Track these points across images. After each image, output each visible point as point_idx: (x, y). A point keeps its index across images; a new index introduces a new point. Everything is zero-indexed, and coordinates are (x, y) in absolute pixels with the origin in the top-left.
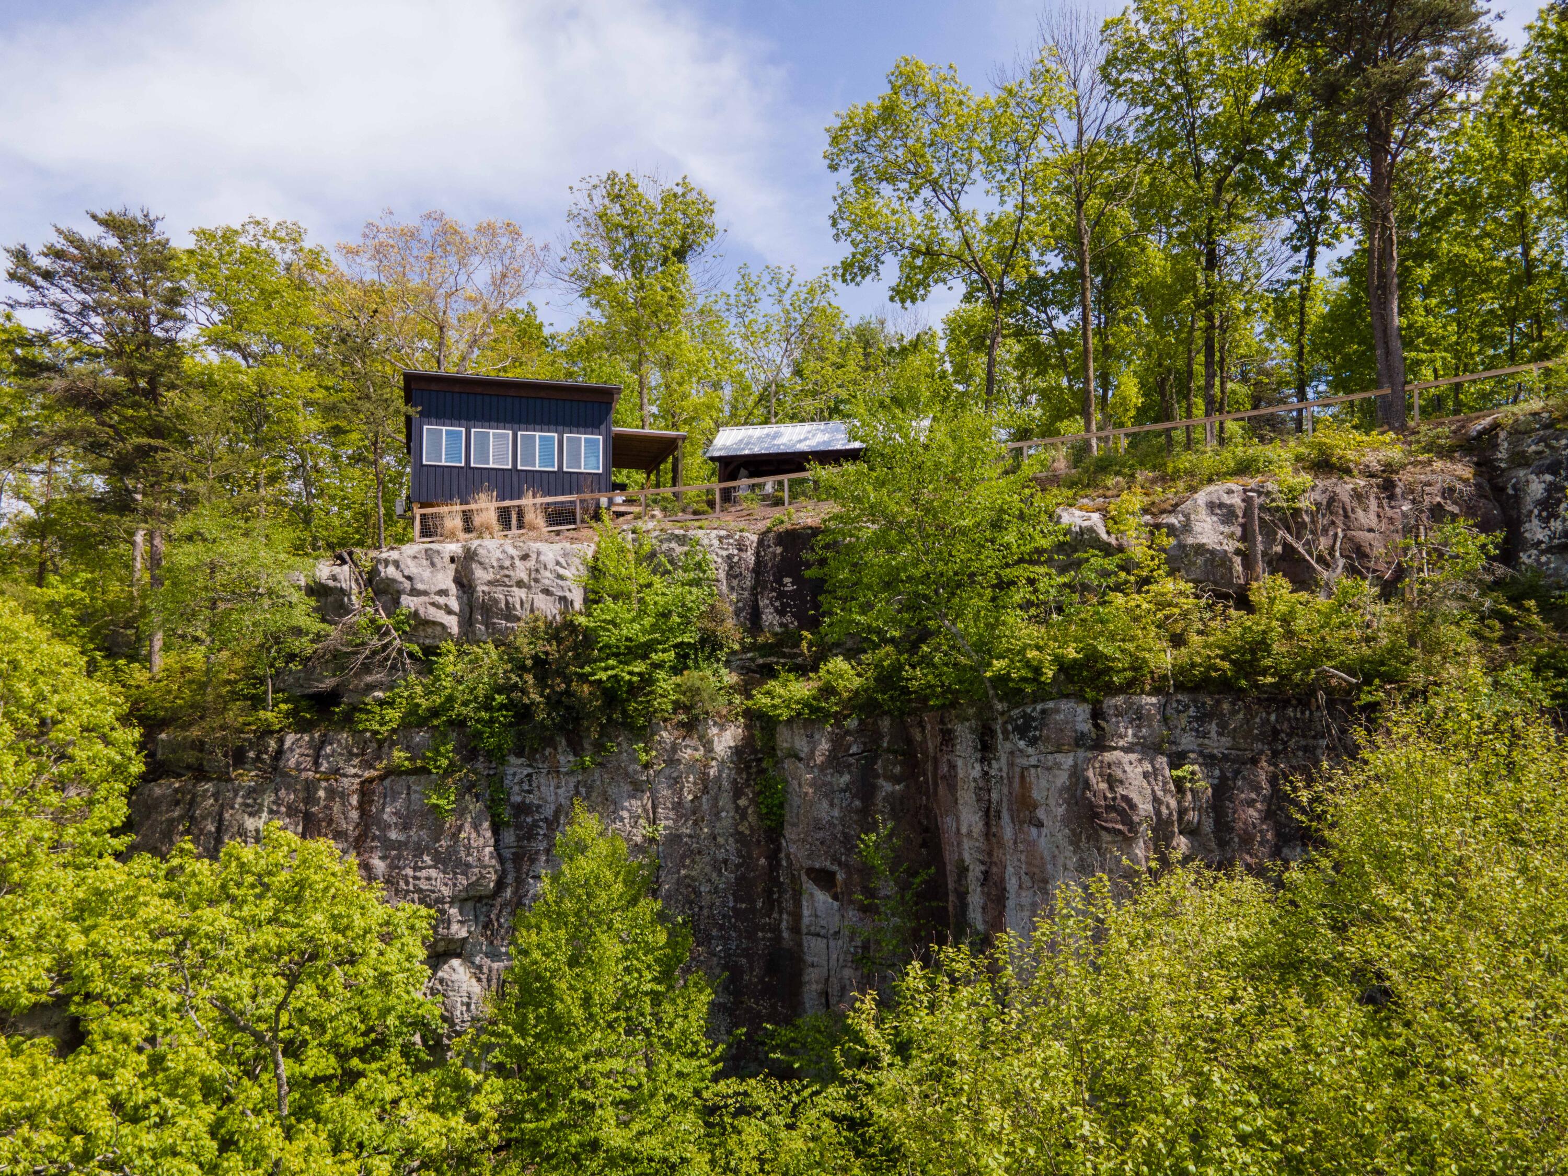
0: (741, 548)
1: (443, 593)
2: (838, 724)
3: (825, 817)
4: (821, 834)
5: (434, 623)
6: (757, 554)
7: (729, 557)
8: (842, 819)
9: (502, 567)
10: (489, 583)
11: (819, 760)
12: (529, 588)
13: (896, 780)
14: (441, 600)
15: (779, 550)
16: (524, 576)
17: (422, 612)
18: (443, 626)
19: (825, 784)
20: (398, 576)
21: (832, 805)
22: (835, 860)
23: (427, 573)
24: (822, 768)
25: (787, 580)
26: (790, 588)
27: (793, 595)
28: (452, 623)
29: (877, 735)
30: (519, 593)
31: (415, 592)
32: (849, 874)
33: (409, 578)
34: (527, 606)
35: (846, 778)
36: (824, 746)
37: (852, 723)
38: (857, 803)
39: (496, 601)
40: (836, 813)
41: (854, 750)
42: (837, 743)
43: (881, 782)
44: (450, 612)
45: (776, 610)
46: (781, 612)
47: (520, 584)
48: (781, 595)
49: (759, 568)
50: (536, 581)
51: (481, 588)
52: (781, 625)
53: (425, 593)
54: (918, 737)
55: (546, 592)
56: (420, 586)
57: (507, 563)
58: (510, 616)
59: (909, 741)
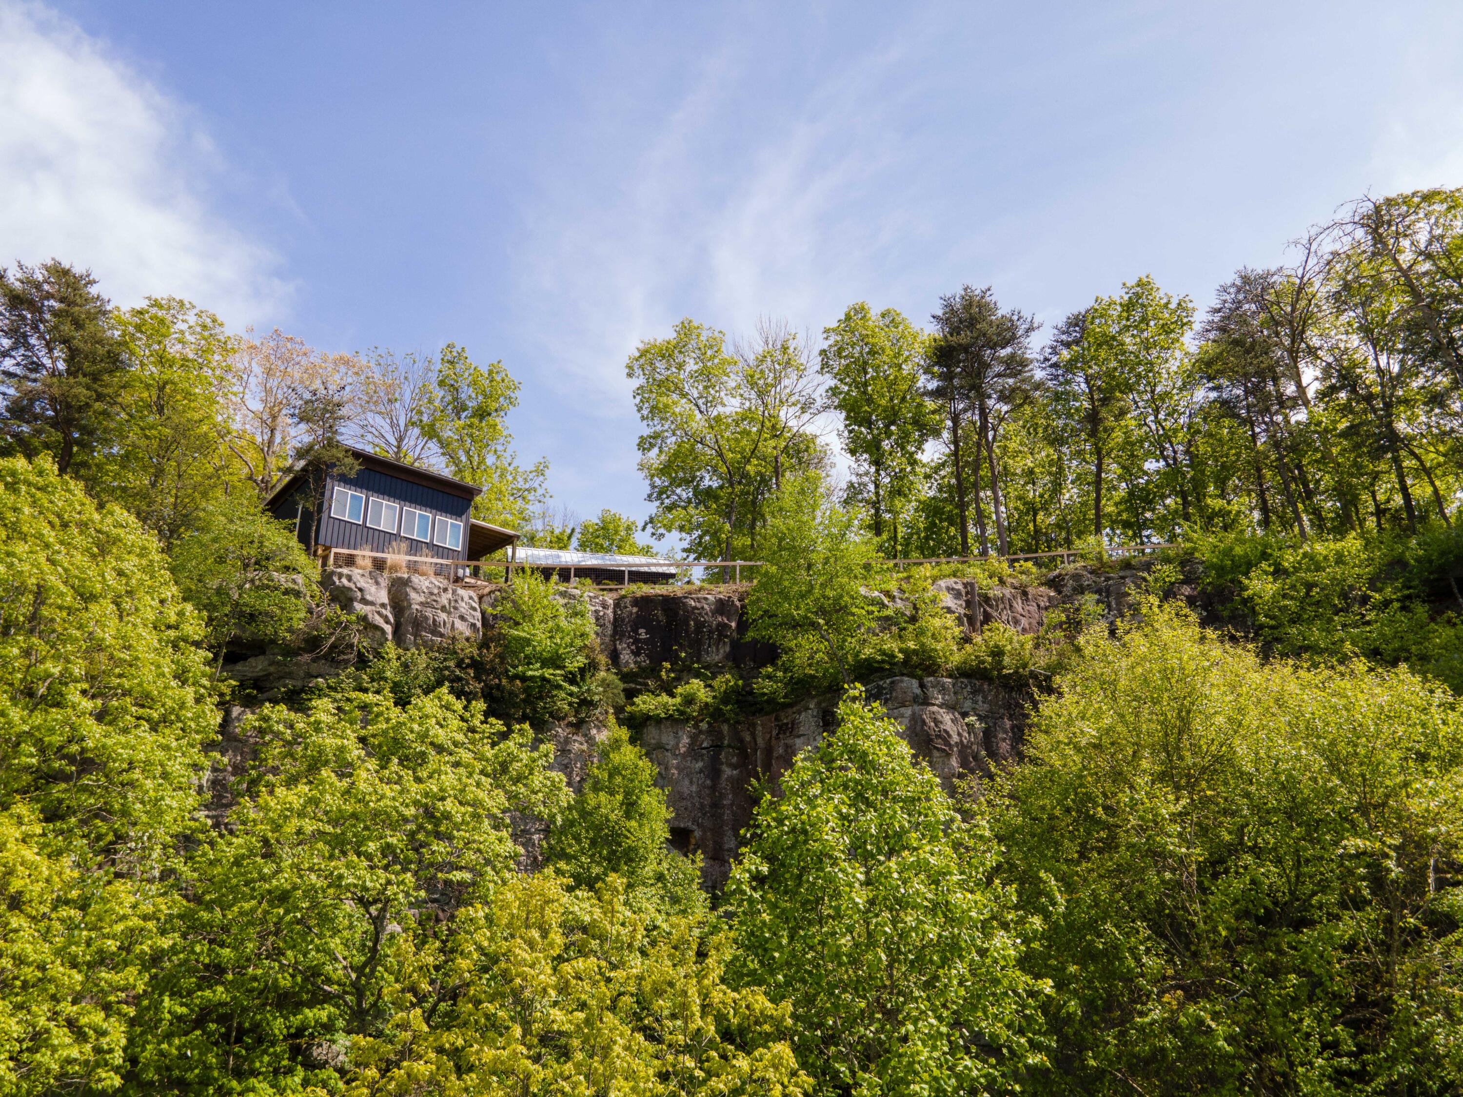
0: (605, 606)
1: (383, 605)
2: (696, 726)
3: (686, 791)
4: (684, 803)
5: (377, 628)
6: (615, 612)
7: (596, 611)
8: (699, 793)
9: (432, 594)
10: (421, 604)
11: (683, 750)
12: (449, 613)
13: (734, 767)
14: (384, 611)
15: (635, 610)
16: (446, 602)
17: (370, 616)
18: (383, 632)
19: (685, 768)
20: (352, 586)
21: (691, 782)
22: (694, 821)
23: (373, 589)
24: (684, 756)
25: (642, 631)
26: (643, 636)
27: (645, 641)
28: (388, 629)
29: (720, 735)
30: (444, 616)
31: (364, 601)
32: (704, 832)
33: (361, 590)
34: (449, 626)
35: (700, 764)
36: (685, 740)
37: (704, 726)
38: (708, 782)
39: (426, 618)
40: (694, 788)
41: (705, 745)
42: (694, 738)
43: (724, 768)
44: (387, 622)
45: (632, 652)
46: (636, 653)
47: (443, 609)
48: (636, 641)
49: (617, 621)
50: (456, 608)
51: (415, 607)
52: (635, 662)
53: (372, 603)
54: (748, 738)
55: (462, 618)
56: (368, 597)
57: (436, 591)
58: (435, 632)
59: (741, 741)
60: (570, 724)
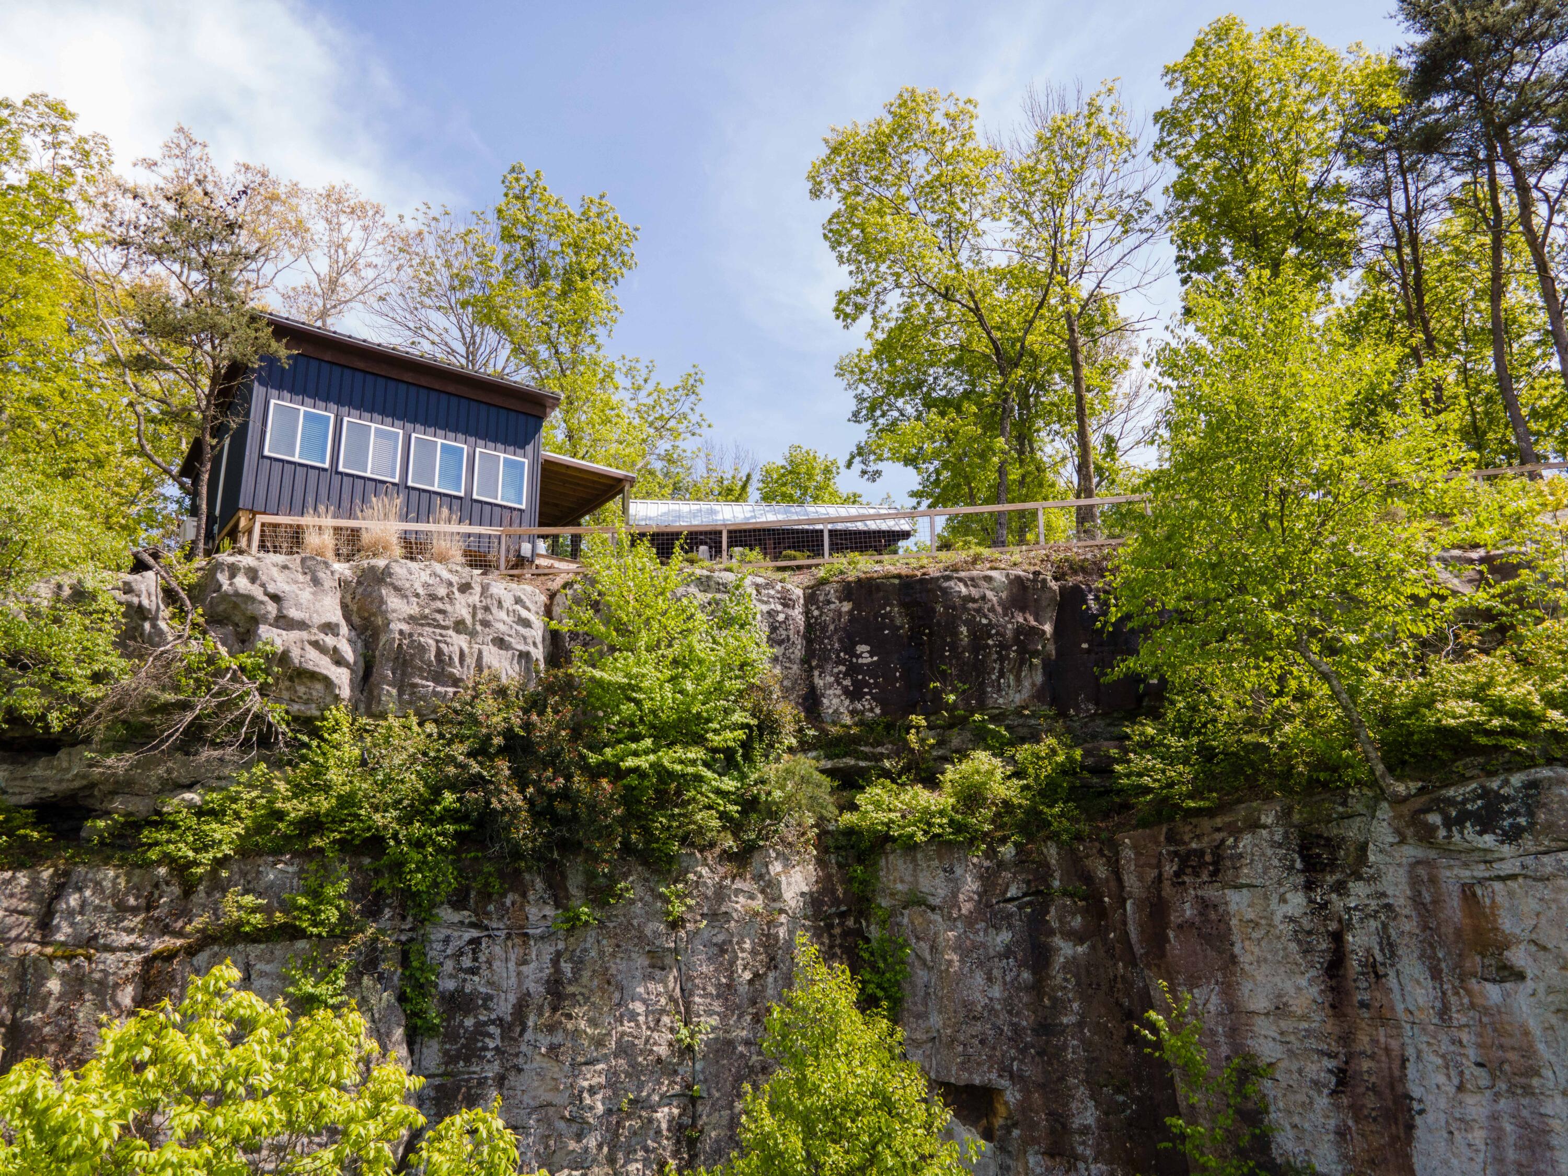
0: (787, 602)
1: (329, 628)
2: (991, 853)
3: (981, 1001)
4: (978, 1027)
5: (314, 676)
6: (807, 613)
7: (771, 614)
8: (1008, 1003)
9: (433, 597)
10: (411, 619)
11: (966, 908)
12: (473, 634)
13: (1078, 937)
14: (330, 641)
15: (846, 607)
16: (465, 614)
17: (295, 654)
18: (327, 682)
19: (975, 947)
20: (257, 592)
21: (990, 979)
22: (1005, 1070)
23: (306, 595)
24: (970, 921)
25: (862, 648)
26: (866, 659)
27: (871, 670)
28: (342, 678)
29: (1042, 872)
30: (459, 641)
31: (283, 622)
32: (1026, 1092)
33: (276, 598)
34: (471, 661)
35: (1004, 937)
36: (971, 885)
37: (1007, 851)
38: (1026, 975)
39: (422, 649)
40: (996, 992)
41: (1012, 892)
42: (988, 879)
43: (1057, 941)
44: (339, 661)
45: (846, 691)
46: (854, 694)
47: (459, 626)
48: (853, 670)
49: (813, 630)
50: (486, 624)
51: (396, 626)
52: (853, 713)
53: (302, 625)
54: (1102, 872)
55: (500, 643)
56: (293, 613)
57: (442, 591)
58: (441, 674)
59: (1088, 878)
60: (727, 856)
